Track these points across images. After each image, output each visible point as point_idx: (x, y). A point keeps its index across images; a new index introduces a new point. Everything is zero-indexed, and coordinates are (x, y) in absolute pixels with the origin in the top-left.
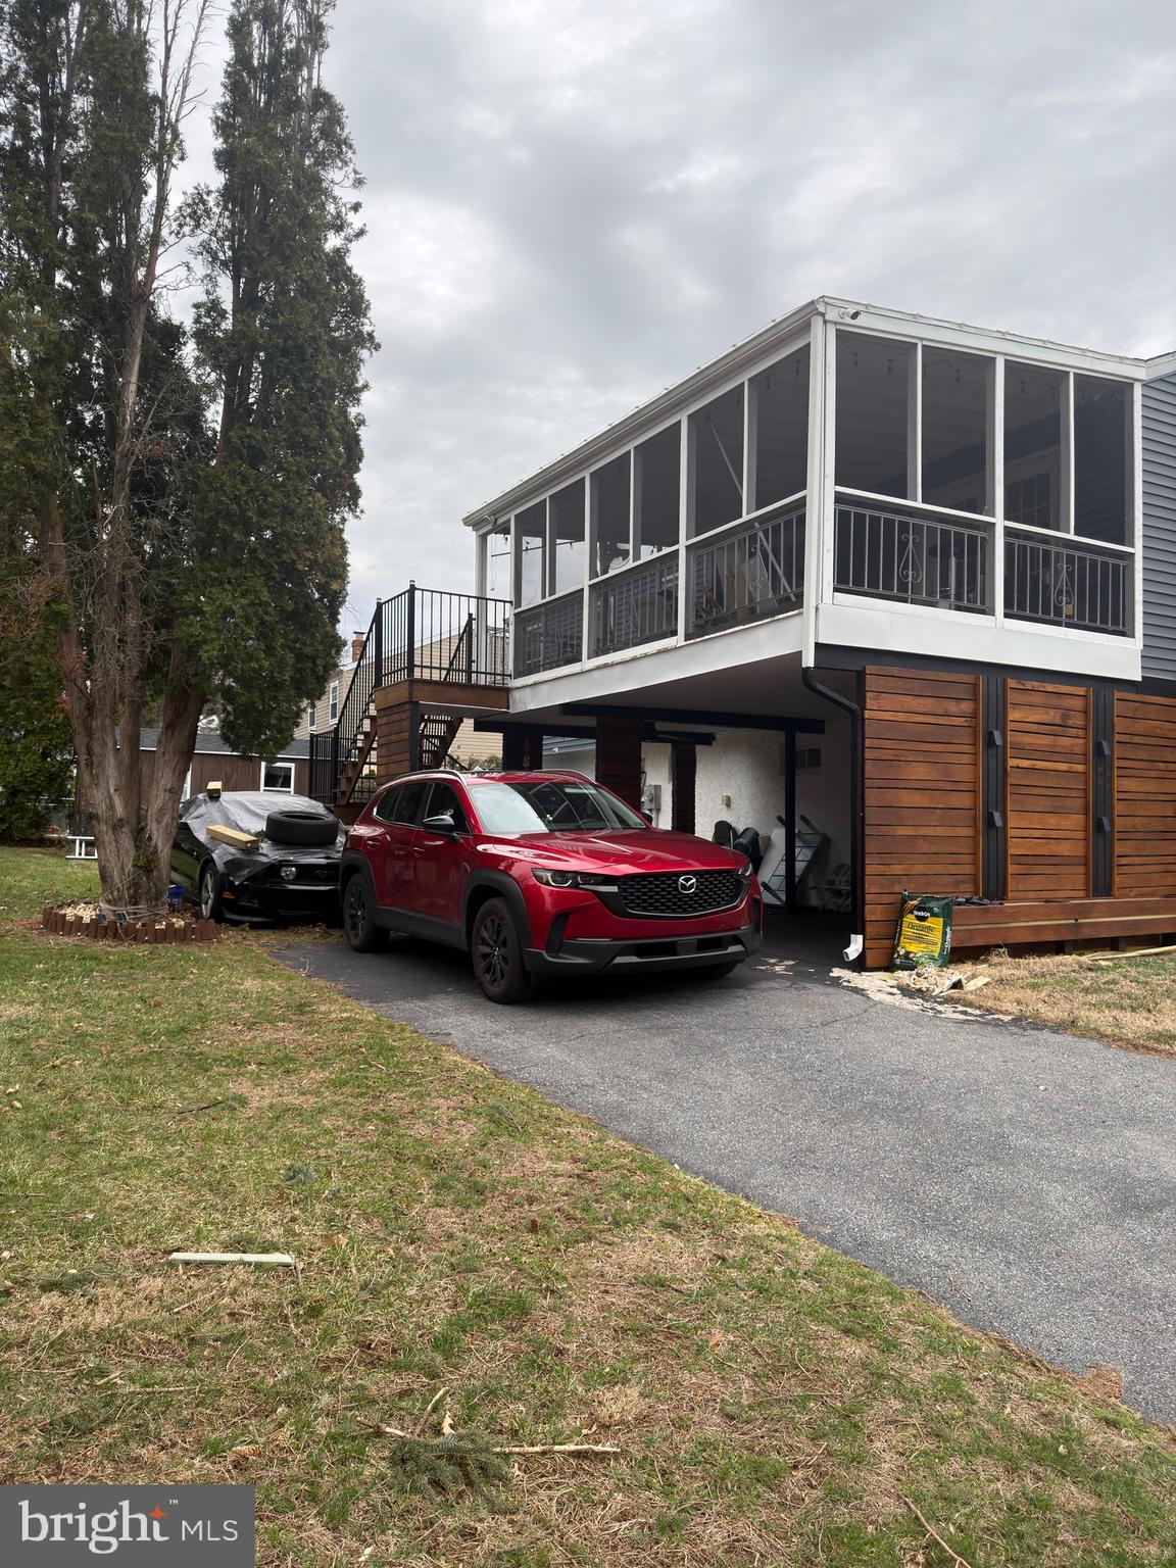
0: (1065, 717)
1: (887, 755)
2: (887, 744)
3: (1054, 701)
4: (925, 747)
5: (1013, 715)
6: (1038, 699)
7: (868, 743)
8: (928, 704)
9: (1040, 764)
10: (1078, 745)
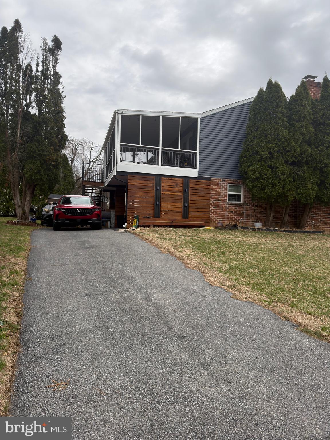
0: (177, 184)
1: (133, 191)
2: (133, 189)
3: (174, 181)
4: (142, 190)
5: (163, 184)
6: (170, 181)
7: (128, 189)
8: (143, 182)
9: (170, 193)
10: (181, 189)
